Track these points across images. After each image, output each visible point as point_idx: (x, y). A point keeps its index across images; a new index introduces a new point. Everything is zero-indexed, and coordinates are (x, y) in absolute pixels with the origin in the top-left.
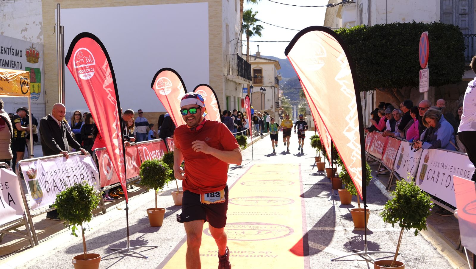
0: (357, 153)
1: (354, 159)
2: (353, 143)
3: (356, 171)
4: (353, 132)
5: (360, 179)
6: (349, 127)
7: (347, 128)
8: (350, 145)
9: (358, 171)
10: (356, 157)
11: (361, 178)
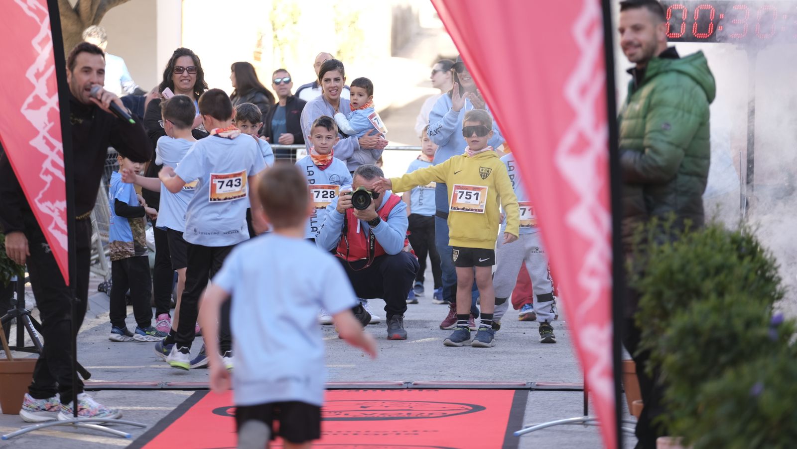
0: (54, 164)
1: (48, 179)
2: (45, 138)
3: (53, 211)
4: (45, 110)
5: (62, 231)
6: (37, 98)
7: (30, 99)
8: (38, 143)
9: (56, 211)
10: (52, 174)
11: (64, 227)
